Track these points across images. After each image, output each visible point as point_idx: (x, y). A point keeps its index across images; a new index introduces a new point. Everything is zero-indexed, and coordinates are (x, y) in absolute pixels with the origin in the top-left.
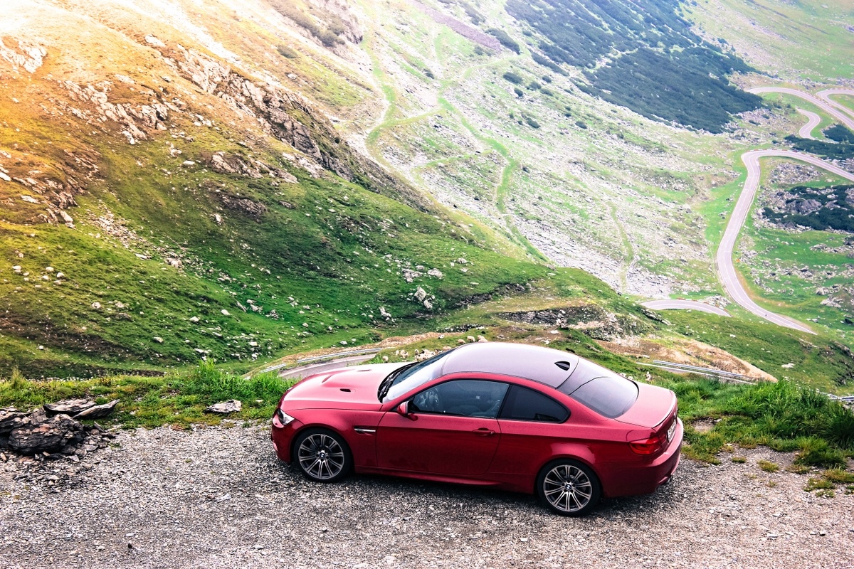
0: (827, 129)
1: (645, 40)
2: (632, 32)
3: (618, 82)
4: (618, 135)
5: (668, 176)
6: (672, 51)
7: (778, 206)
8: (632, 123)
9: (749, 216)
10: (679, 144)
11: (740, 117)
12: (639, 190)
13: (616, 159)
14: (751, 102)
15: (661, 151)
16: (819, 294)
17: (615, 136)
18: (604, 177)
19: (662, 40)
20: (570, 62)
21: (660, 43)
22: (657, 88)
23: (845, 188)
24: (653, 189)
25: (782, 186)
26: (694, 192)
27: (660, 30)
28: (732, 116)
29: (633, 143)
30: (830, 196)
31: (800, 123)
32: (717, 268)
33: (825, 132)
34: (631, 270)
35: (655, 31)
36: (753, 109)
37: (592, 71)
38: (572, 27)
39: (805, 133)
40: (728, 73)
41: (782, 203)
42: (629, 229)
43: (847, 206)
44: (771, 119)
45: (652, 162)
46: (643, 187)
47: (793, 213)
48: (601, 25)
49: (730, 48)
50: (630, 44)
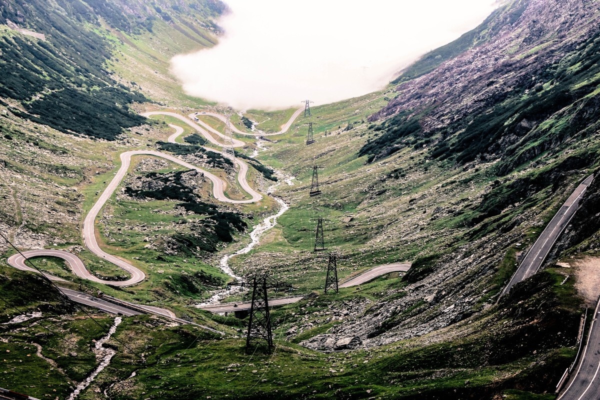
0: (186, 136)
1: (74, 83)
2: (65, 78)
3: (47, 109)
4: (34, 144)
5: (65, 168)
6: (91, 89)
7: (137, 185)
8: (47, 135)
9: (114, 192)
10: (78, 148)
11: (130, 130)
12: (42, 179)
13: (30, 159)
14: (138, 121)
15: (64, 153)
16: (145, 241)
17: (32, 144)
18: (21, 171)
19: (85, 83)
20: (13, 97)
21: (84, 85)
22: (74, 113)
23: (181, 172)
24: (54, 177)
25: (143, 173)
26: (82, 178)
27: (85, 76)
28: (124, 129)
29: (45, 148)
30: (170, 178)
31: (172, 132)
32: (83, 227)
33: (185, 139)
34: (19, 231)
35: (82, 77)
36: (140, 125)
37: (28, 103)
38: (17, 74)
39: (172, 140)
40: (130, 103)
41: (140, 184)
42: (24, 204)
43: (180, 184)
44: (151, 131)
45: (56, 160)
46: (46, 176)
47: (147, 189)
48: (42, 74)
49: (138, 87)
50: (61, 85)
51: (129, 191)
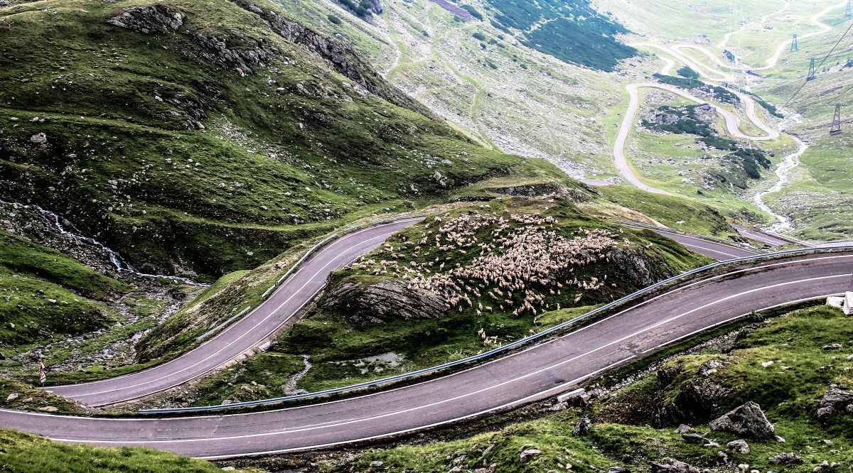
0: (679, 69)
1: (561, 13)
2: (553, 8)
3: (546, 39)
4: (547, 74)
5: (580, 100)
6: (579, 19)
7: (651, 118)
8: (556, 66)
9: (633, 125)
10: (586, 79)
11: (623, 62)
12: (561, 109)
13: (547, 88)
14: (630, 52)
15: (575, 83)
16: (680, 175)
17: (545, 74)
18: (540, 101)
19: (572, 12)
20: (515, 27)
21: (571, 15)
22: (570, 43)
23: (694, 106)
24: (571, 108)
25: (652, 106)
26: (596, 110)
27: (571, 6)
28: (618, 61)
29: (557, 78)
30: (683, 112)
31: (662, 66)
32: (614, 159)
33: (678, 71)
34: (559, 160)
35: (567, 7)
36: (631, 56)
37: (529, 32)
38: (515, 4)
39: (664, 72)
40: (614, 34)
41: (653, 117)
42: (557, 134)
43: (695, 118)
44: (643, 63)
45: (569, 91)
46: (564, 106)
47: (661, 123)
48: (534, 3)
49: (614, 18)
50: (552, 15)
51: (645, 123)
